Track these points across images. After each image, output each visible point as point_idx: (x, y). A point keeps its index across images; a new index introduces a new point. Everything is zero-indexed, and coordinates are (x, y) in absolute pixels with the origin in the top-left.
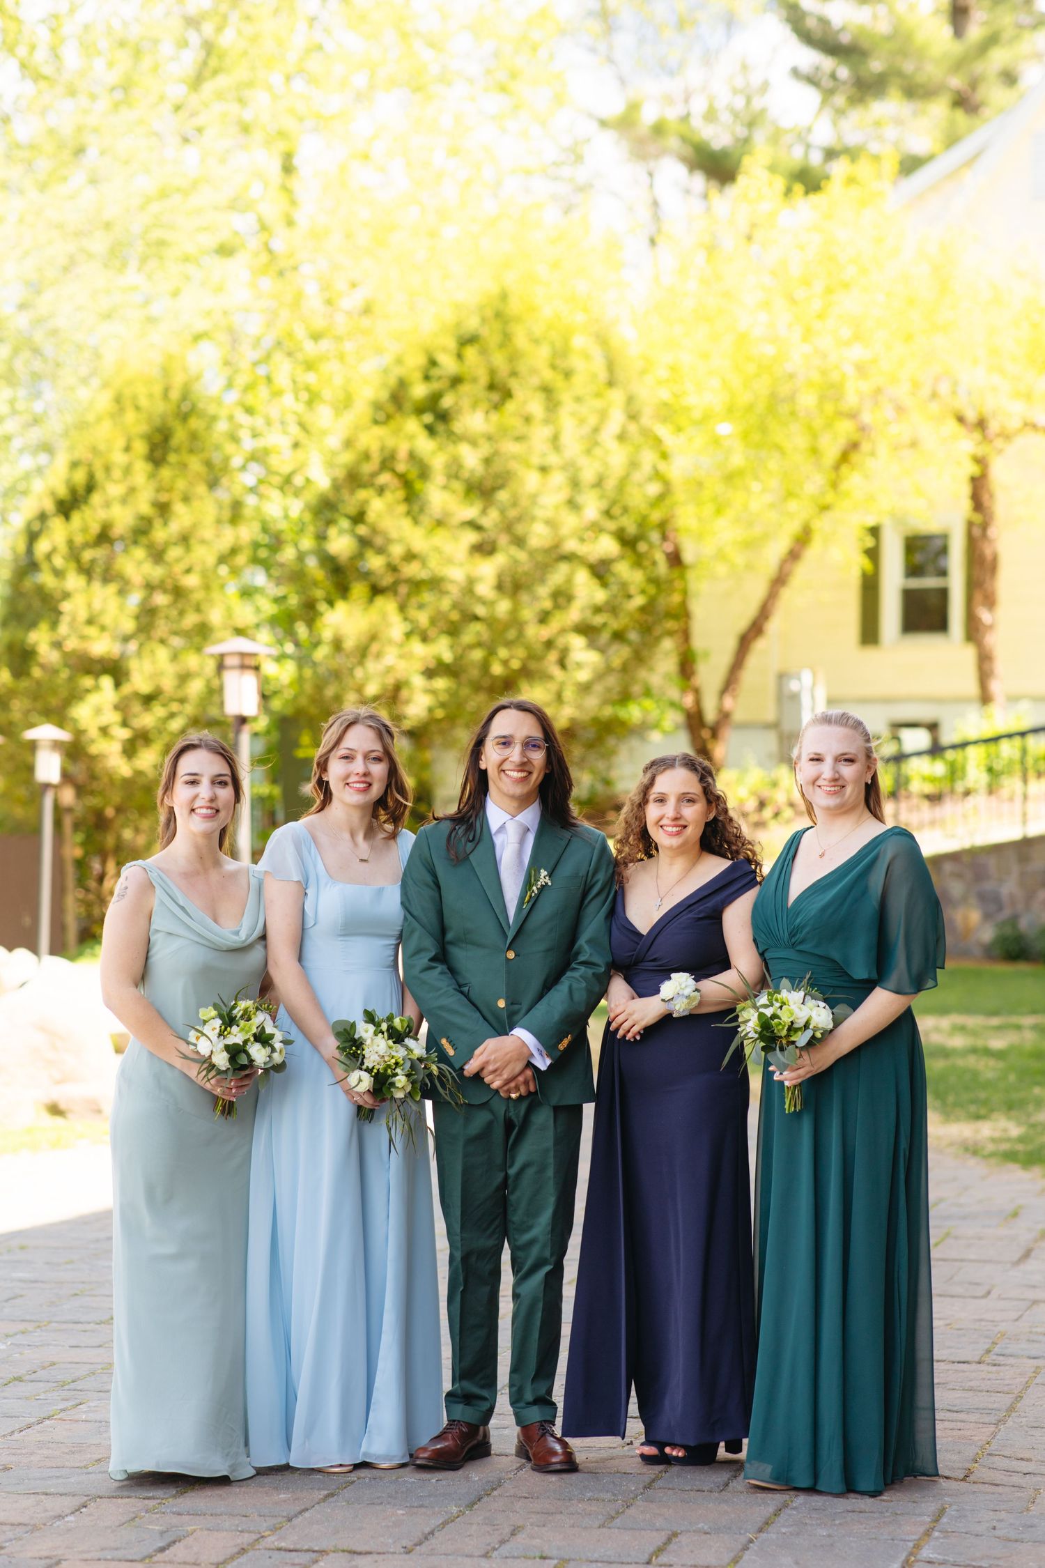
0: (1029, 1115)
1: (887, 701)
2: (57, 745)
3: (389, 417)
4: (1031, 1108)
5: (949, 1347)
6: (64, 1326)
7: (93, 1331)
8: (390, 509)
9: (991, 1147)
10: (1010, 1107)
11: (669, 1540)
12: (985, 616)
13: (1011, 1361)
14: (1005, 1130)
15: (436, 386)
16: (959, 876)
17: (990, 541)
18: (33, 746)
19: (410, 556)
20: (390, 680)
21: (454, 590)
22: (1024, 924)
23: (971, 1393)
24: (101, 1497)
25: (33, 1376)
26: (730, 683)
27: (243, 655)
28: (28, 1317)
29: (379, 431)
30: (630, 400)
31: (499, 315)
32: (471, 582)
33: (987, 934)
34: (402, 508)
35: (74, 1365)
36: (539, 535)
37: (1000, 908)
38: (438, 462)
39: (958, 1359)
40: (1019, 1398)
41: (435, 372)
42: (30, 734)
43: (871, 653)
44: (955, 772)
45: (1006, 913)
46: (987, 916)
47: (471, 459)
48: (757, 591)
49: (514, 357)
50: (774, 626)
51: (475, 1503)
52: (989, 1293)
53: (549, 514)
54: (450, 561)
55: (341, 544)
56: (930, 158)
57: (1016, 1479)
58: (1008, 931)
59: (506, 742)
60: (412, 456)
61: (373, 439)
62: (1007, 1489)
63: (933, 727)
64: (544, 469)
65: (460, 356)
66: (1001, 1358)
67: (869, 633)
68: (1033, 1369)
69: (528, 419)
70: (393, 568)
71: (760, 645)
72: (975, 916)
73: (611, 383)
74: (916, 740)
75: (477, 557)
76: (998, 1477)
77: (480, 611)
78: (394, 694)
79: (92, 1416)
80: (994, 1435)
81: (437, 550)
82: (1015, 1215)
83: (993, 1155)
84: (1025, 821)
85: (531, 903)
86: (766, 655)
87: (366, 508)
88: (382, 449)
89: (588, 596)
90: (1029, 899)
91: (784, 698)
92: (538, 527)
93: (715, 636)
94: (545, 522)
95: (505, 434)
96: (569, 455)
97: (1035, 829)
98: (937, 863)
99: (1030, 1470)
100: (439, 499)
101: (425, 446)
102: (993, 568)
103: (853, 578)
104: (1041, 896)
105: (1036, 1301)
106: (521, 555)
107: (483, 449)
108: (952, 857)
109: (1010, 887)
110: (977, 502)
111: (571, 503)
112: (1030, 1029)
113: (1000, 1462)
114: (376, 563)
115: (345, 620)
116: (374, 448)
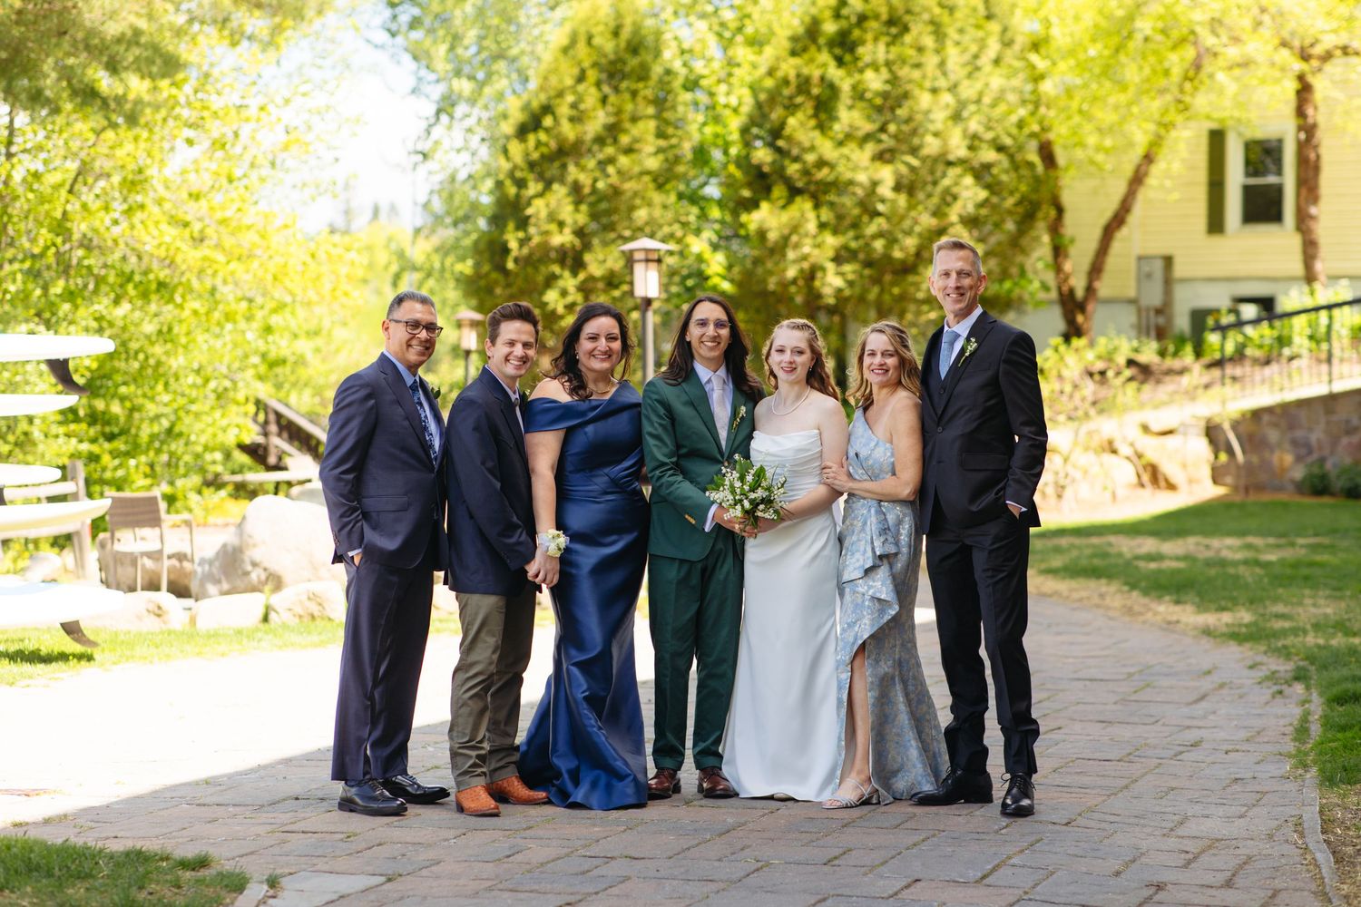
0: (1265, 607)
1: (1230, 280)
3: (805, 50)
4: (1268, 602)
8: (802, 124)
9: (1225, 630)
12: (1313, 210)
13: (1143, 760)
14: (1241, 618)
15: (844, 24)
16: (1276, 425)
17: (1316, 147)
19: (821, 163)
20: (807, 266)
21: (860, 192)
22: (1329, 465)
23: (1101, 778)
26: (1096, 269)
27: (647, 251)
29: (795, 61)
30: (1005, 30)
33: (1299, 473)
34: (812, 123)
36: (931, 146)
37: (1310, 452)
38: (845, 86)
39: (1104, 759)
40: (1135, 781)
41: (845, 12)
43: (1216, 240)
44: (1283, 341)
45: (1315, 456)
46: (1299, 459)
47: (874, 82)
48: (1118, 189)
50: (1134, 218)
52: (1157, 721)
53: (939, 126)
54: (855, 169)
55: (762, 155)
58: (1316, 470)
59: (703, 323)
60: (824, 82)
61: (790, 67)
62: (1093, 831)
63: (1266, 302)
64: (934, 91)
66: (1137, 758)
67: (1216, 224)
68: (1156, 765)
69: (920, 50)
70: (806, 172)
71: (1122, 234)
72: (1289, 459)
73: (989, 17)
74: (1252, 313)
75: (878, 164)
77: (881, 207)
80: (1104, 801)
81: (845, 158)
84: (1330, 380)
85: (737, 429)
86: (1128, 243)
87: (783, 125)
88: (798, 76)
89: (970, 194)
90: (1335, 441)
91: (1144, 277)
92: (929, 139)
93: (1083, 227)
94: (936, 134)
95: (903, 61)
96: (953, 77)
97: (1339, 387)
98: (1257, 414)
99: (1117, 819)
100: (849, 117)
101: (834, 73)
102: (1316, 168)
103: (1202, 176)
104: (1345, 441)
105: (1189, 727)
106: (915, 162)
107: (885, 74)
108: (1269, 410)
109: (1317, 435)
110: (1300, 112)
111: (957, 117)
112: (1302, 546)
113: (1096, 816)
114: (793, 169)
115: (767, 217)
116: (792, 75)
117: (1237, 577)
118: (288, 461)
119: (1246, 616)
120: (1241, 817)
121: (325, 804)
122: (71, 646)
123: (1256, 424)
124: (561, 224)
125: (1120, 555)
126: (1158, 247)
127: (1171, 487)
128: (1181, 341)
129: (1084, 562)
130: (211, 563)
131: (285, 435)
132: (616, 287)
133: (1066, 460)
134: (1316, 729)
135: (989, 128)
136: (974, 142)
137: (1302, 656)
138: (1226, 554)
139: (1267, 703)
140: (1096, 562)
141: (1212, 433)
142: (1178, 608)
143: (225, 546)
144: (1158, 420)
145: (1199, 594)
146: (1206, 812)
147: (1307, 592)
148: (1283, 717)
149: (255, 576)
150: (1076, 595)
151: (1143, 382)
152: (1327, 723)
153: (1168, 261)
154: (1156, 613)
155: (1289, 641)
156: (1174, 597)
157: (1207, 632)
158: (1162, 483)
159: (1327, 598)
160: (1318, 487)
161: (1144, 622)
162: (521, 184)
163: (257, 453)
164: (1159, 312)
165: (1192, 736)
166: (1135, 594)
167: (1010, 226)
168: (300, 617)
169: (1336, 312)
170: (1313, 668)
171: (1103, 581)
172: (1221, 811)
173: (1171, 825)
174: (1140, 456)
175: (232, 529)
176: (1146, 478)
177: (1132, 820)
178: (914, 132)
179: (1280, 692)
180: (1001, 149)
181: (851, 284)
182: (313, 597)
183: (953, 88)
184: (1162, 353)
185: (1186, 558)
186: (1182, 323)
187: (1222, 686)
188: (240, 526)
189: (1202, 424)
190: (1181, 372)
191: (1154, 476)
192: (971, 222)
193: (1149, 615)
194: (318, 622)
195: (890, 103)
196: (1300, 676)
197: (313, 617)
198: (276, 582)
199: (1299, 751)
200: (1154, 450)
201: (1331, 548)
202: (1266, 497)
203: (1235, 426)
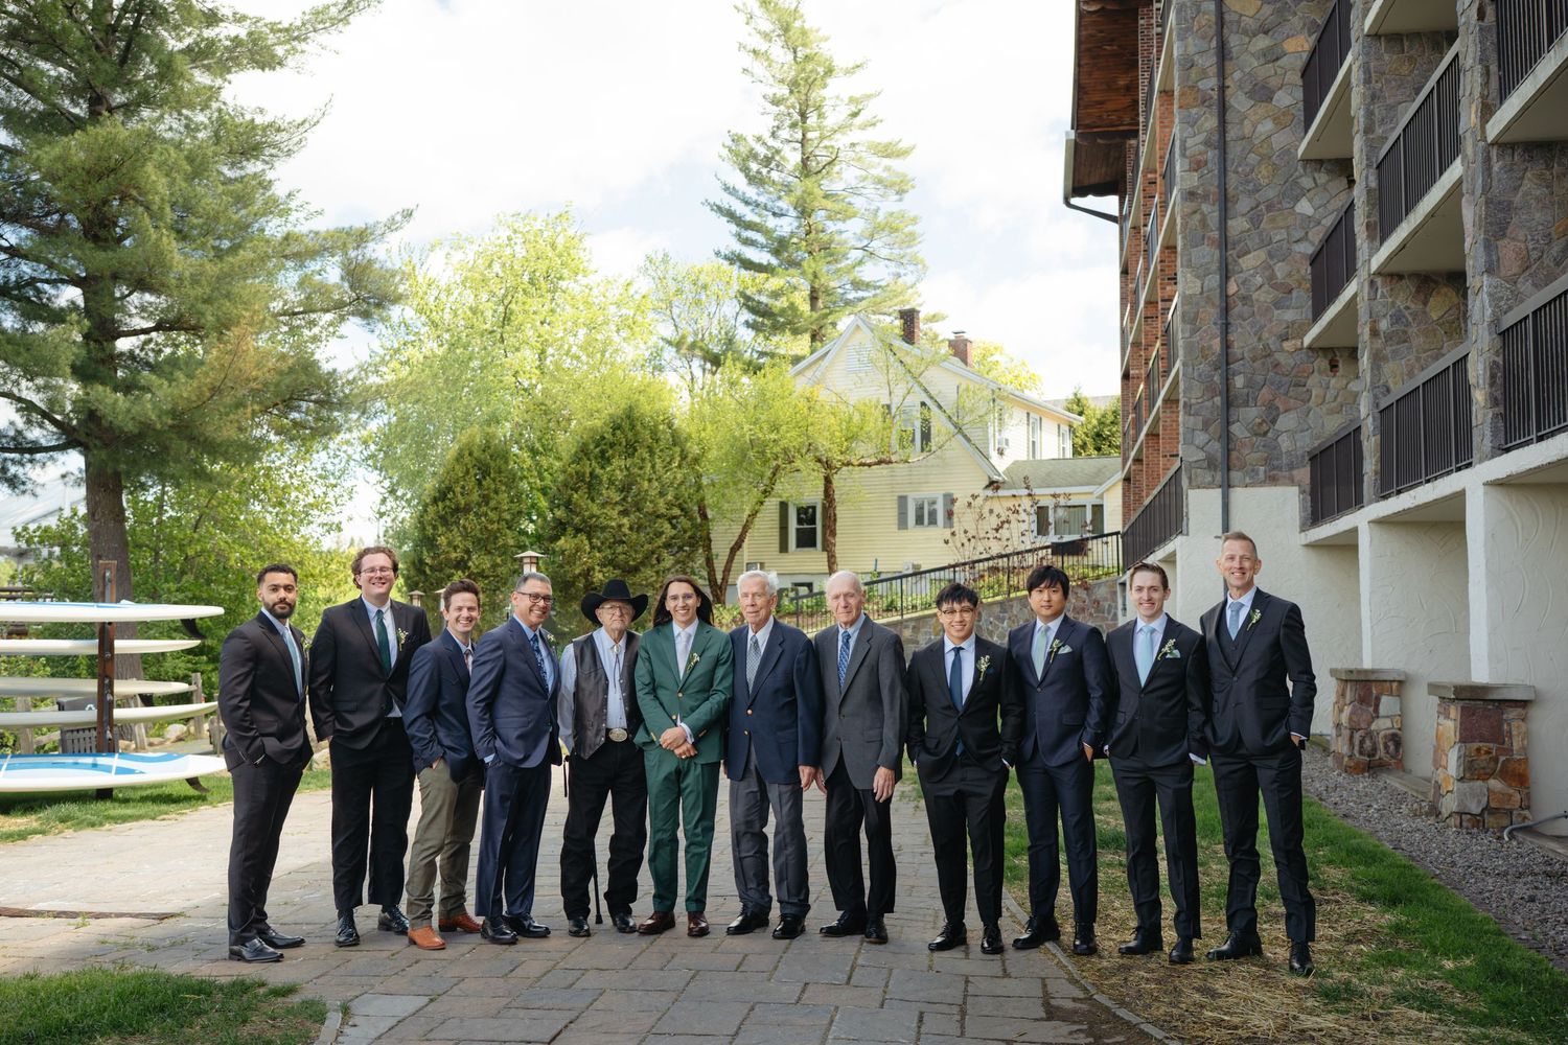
1: (793, 575)
8: (582, 498)
11: (744, 958)
12: (832, 540)
15: (603, 447)
17: (834, 510)
19: (592, 517)
20: (585, 568)
21: (612, 530)
26: (727, 569)
27: (531, 558)
29: (575, 466)
30: (682, 451)
31: (629, 417)
32: (620, 526)
34: (587, 496)
36: (648, 507)
38: (605, 478)
41: (603, 442)
43: (784, 555)
47: (619, 476)
48: (737, 531)
49: (636, 434)
50: (745, 544)
53: (652, 498)
54: (610, 519)
55: (561, 513)
56: (804, 358)
59: (675, 598)
60: (592, 476)
61: (573, 469)
63: (810, 585)
64: (650, 480)
65: (614, 435)
67: (784, 548)
69: (643, 460)
70: (584, 521)
71: (740, 552)
73: (674, 444)
74: (803, 590)
75: (622, 517)
77: (623, 539)
78: (587, 573)
81: (605, 514)
85: (691, 670)
86: (742, 556)
87: (571, 498)
88: (578, 473)
89: (668, 532)
92: (647, 504)
93: (721, 549)
94: (651, 502)
95: (634, 466)
96: (658, 474)
100: (606, 493)
101: (599, 471)
102: (835, 520)
103: (776, 524)
106: (640, 516)
107: (624, 472)
110: (826, 494)
111: (662, 494)
114: (577, 520)
116: (574, 473)
122: (192, 792)
124: (455, 548)
135: (676, 499)
136: (670, 505)
162: (435, 528)
167: (686, 549)
178: (640, 501)
180: (681, 509)
183: (659, 479)
195: (628, 486)
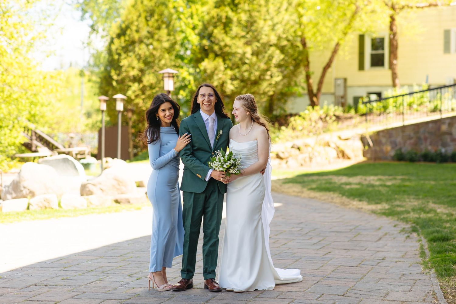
0: (392, 203)
1: (366, 86)
2: (123, 100)
3: (220, 6)
4: (393, 201)
5: (350, 263)
6: (107, 257)
7: (115, 259)
8: (220, 32)
9: (379, 211)
10: (387, 201)
12: (395, 62)
13: (366, 266)
14: (385, 207)
16: (384, 136)
17: (396, 41)
18: (115, 100)
19: (226, 46)
20: (221, 82)
21: (239, 56)
22: (403, 150)
23: (352, 274)
24: (107, 300)
25: (96, 270)
26: (321, 83)
27: (169, 73)
28: (98, 255)
29: (216, 10)
32: (244, 53)
33: (393, 153)
34: (223, 31)
35: (108, 267)
36: (264, 39)
37: (396, 145)
38: (235, 19)
39: (351, 266)
40: (365, 275)
42: (115, 97)
43: (362, 73)
44: (385, 108)
45: (398, 147)
46: (393, 148)
47: (244, 17)
48: (328, 55)
50: (334, 65)
51: (208, 301)
52: (366, 249)
53: (267, 33)
54: (238, 47)
55: (206, 42)
57: (358, 296)
58: (399, 152)
59: (203, 95)
60: (227, 18)
61: (214, 12)
62: (354, 298)
63: (379, 94)
64: (265, 20)
66: (363, 265)
67: (361, 67)
68: (371, 268)
69: (260, 6)
70: (221, 49)
71: (330, 70)
72: (389, 148)
74: (374, 98)
75: (246, 46)
76: (353, 295)
77: (247, 61)
78: (223, 85)
79: (110, 280)
80: (355, 284)
81: (234, 44)
82: (380, 229)
83: (379, 213)
84: (403, 121)
85: (218, 139)
86: (331, 73)
87: (212, 32)
88: (218, 15)
89: (278, 57)
90: (405, 143)
91: (336, 86)
92: (263, 37)
93: (316, 68)
94: (266, 35)
95: (253, 10)
96: (271, 15)
97: (407, 123)
98: (378, 133)
99: (362, 293)
100: (235, 29)
101: (231, 14)
102: (396, 48)
103: (356, 51)
104: (408, 142)
105: (378, 251)
106: (259, 45)
107: (248, 14)
108: (383, 131)
109: (399, 140)
110: (391, 29)
111: (273, 29)
112: (399, 179)
113: (354, 291)
114: (216, 48)
115: (207, 64)
116: (215, 15)
117: (380, 191)
118: (39, 149)
119: (386, 206)
120: (410, 291)
121: (47, 287)
123: (378, 137)
124: (133, 68)
125: (335, 183)
126: (342, 75)
127: (349, 158)
128: (350, 108)
129: (324, 186)
130: (8, 187)
131: (38, 140)
132: (154, 88)
133: (313, 149)
134: (428, 253)
135: (284, 33)
136: (279, 38)
137: (412, 222)
138: (372, 182)
139: (404, 241)
140: (328, 185)
141: (363, 139)
142: (361, 203)
143: (13, 181)
144: (344, 135)
145: (368, 198)
146: (396, 289)
147: (406, 196)
148: (413, 247)
149: (25, 192)
150: (323, 198)
151: (338, 122)
152: (431, 250)
153: (345, 80)
154: (353, 205)
155: (405, 216)
156: (359, 199)
157: (374, 212)
158: (346, 157)
159: (414, 198)
160: (400, 158)
161: (349, 208)
162: (119, 54)
163: (28, 146)
164: (342, 97)
165: (381, 255)
166: (344, 197)
167: (291, 68)
168: (41, 207)
169: (405, 97)
170: (418, 227)
171: (332, 193)
172: (401, 288)
173: (383, 295)
174: (338, 147)
175: (17, 174)
176: (340, 155)
177: (368, 293)
178: (258, 35)
179: (409, 237)
180: (288, 41)
181: (236, 88)
182: (46, 200)
183: (272, 19)
184: (344, 112)
185: (359, 184)
186: (350, 101)
187: (386, 234)
188: (19, 173)
189: (360, 136)
190: (351, 118)
191: (343, 155)
192: (279, 66)
193: (351, 206)
194: (47, 210)
195: (249, 25)
196: (414, 230)
197: (46, 208)
198: (32, 194)
199: (424, 262)
200: (343, 145)
201: (409, 180)
202: (382, 162)
203: (371, 137)
